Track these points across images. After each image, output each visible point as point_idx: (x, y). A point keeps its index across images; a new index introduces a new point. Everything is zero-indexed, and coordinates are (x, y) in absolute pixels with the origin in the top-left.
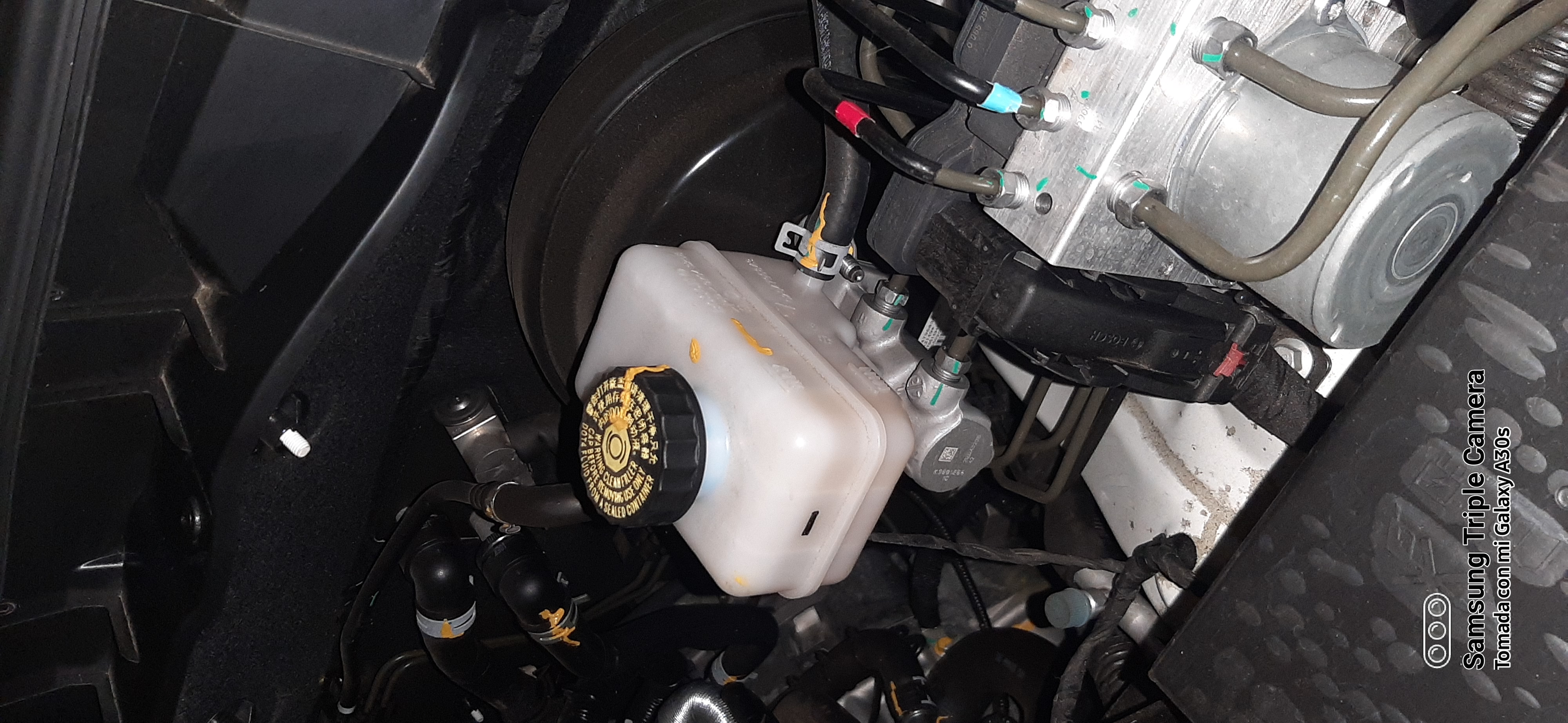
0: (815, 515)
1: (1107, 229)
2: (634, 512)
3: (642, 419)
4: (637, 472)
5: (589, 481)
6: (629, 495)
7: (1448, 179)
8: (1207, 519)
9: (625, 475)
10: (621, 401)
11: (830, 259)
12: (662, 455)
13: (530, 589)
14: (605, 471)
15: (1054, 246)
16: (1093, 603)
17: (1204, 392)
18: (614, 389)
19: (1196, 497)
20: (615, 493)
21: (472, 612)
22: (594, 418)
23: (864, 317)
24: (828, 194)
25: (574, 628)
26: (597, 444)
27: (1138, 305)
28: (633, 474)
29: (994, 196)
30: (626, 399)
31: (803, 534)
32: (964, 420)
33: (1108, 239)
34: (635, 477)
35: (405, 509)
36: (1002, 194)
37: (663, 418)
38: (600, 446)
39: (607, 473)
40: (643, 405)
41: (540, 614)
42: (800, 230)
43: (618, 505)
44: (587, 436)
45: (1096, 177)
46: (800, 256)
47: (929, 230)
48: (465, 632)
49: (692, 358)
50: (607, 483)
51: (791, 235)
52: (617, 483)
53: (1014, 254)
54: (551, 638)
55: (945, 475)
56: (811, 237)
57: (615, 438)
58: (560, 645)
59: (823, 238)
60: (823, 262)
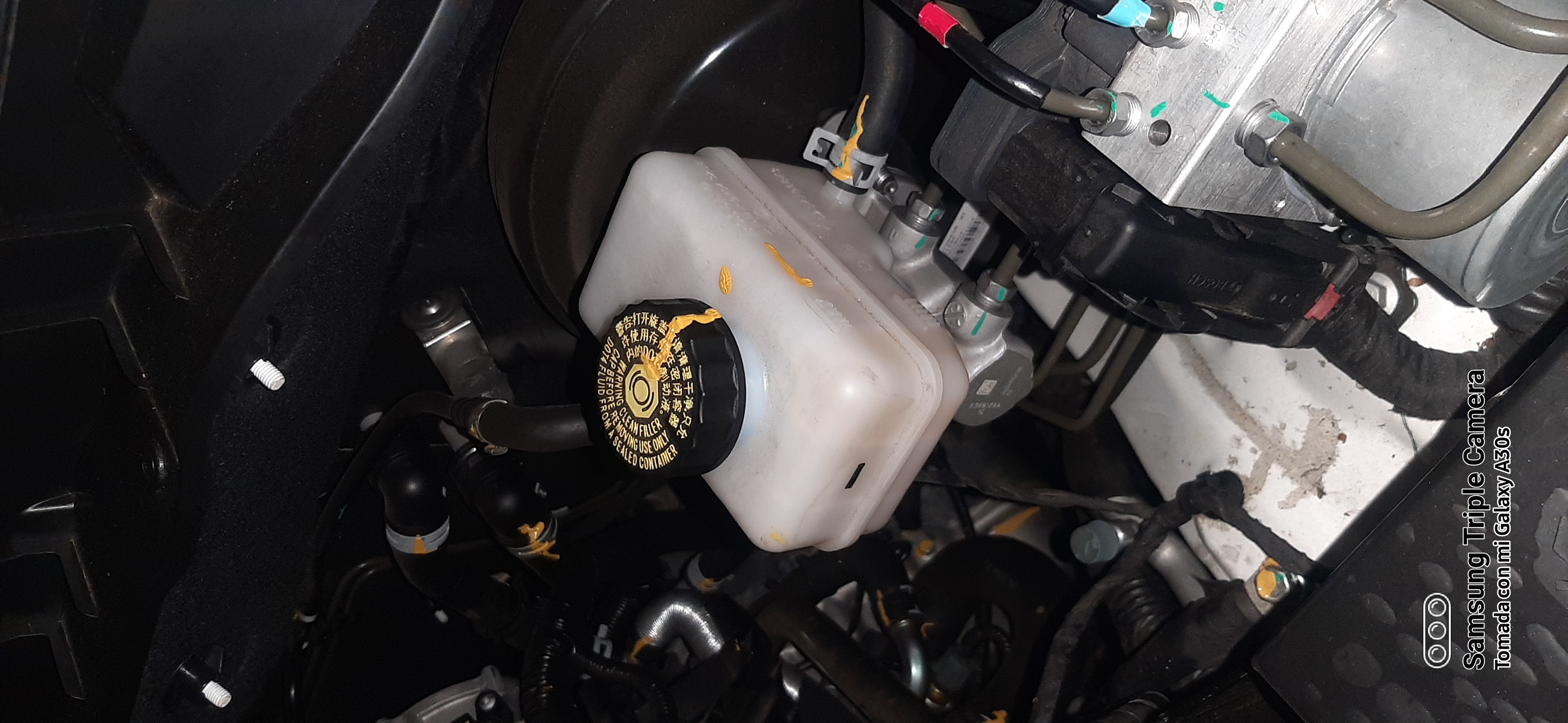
0: (861, 467)
1: (1229, 164)
2: (664, 466)
8: (1257, 457)
11: (866, 171)
14: (627, 417)
15: (1170, 183)
16: (1121, 535)
17: (1293, 336)
19: (1245, 433)
21: (447, 525)
23: (895, 232)
24: (867, 97)
25: (554, 542)
26: (617, 385)
27: (1241, 246)
29: (1104, 122)
31: (846, 488)
32: (1007, 352)
33: (1229, 175)
35: (378, 414)
36: (1113, 121)
41: (520, 529)
42: (832, 137)
45: (1229, 106)
46: (831, 166)
47: (1007, 153)
48: (439, 547)
49: (721, 287)
51: (822, 141)
52: (643, 431)
53: (1114, 187)
54: (530, 553)
55: (981, 408)
56: (846, 144)
57: (640, 383)
58: (538, 559)
59: (859, 148)
60: (861, 174)
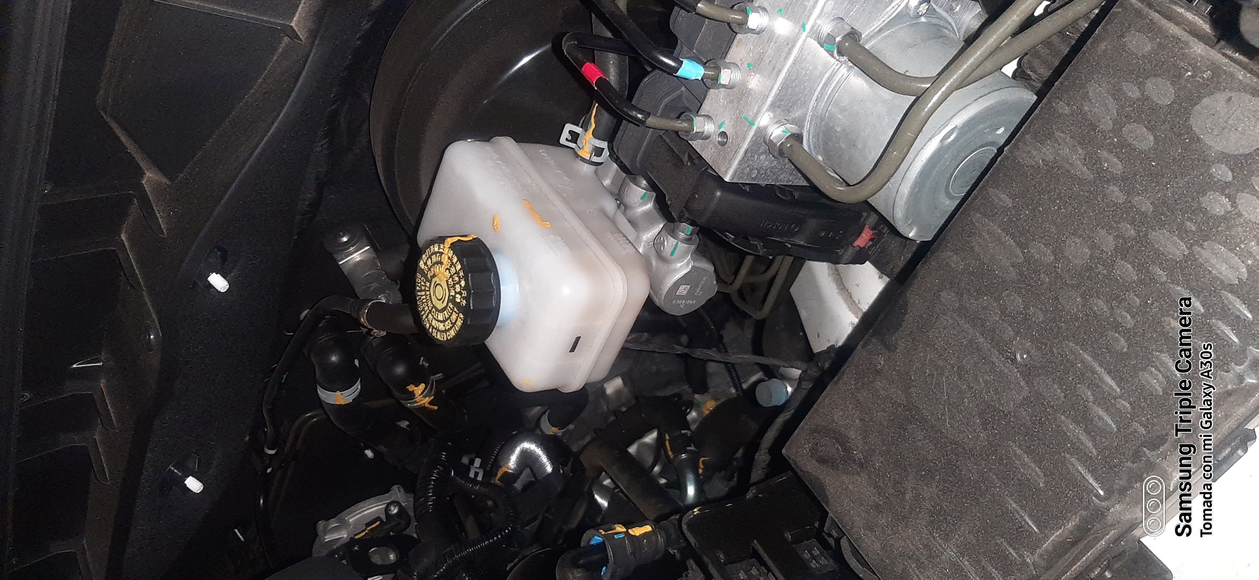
0: (578, 339)
1: (764, 156)
2: (451, 337)
3: (456, 275)
4: (452, 310)
5: (422, 313)
6: (448, 326)
7: (985, 133)
9: (445, 312)
10: (442, 261)
11: (599, 151)
12: (469, 300)
13: (400, 370)
14: (432, 308)
15: (728, 169)
16: (790, 389)
17: (846, 257)
18: (437, 252)
20: (439, 323)
21: (358, 385)
22: (425, 271)
23: (628, 190)
24: (597, 105)
25: (433, 397)
26: (427, 289)
27: (795, 203)
29: (691, 132)
30: (445, 259)
31: (570, 352)
32: (692, 267)
33: (767, 163)
34: (452, 313)
35: (307, 311)
36: (694, 132)
37: (470, 275)
38: (429, 291)
39: (434, 310)
40: (456, 265)
41: (408, 387)
42: (578, 130)
43: (441, 332)
44: (421, 283)
45: (755, 124)
46: (577, 148)
48: (353, 400)
49: (494, 228)
50: (434, 316)
51: (571, 132)
52: (441, 317)
53: (706, 169)
54: (415, 405)
55: (682, 304)
56: (585, 135)
57: (438, 286)
58: (423, 408)
59: (593, 136)
60: (594, 154)
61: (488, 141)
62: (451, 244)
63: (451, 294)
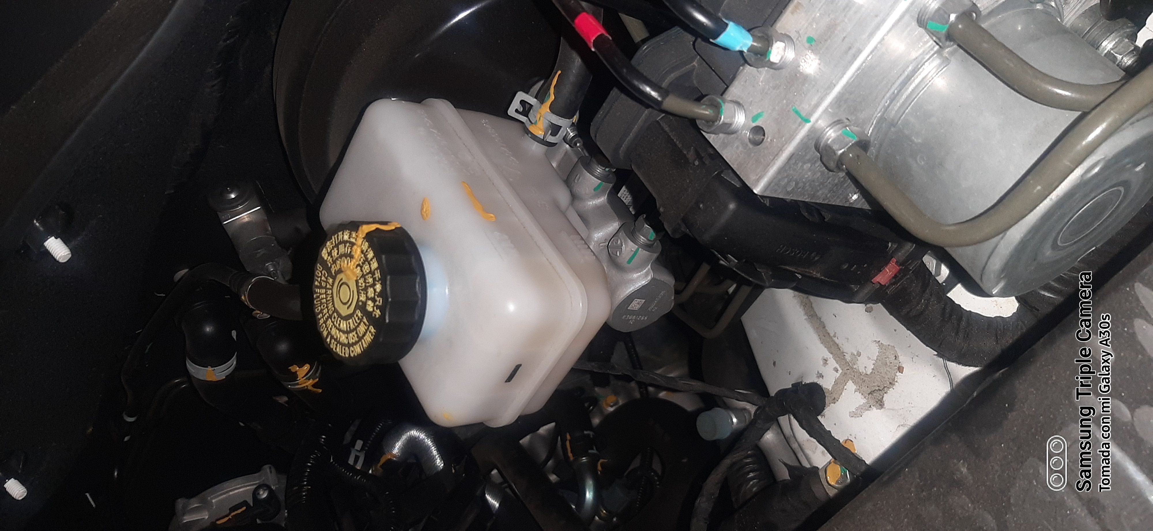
0: (518, 367)
1: (809, 165)
2: (356, 355)
3: (370, 275)
4: (361, 320)
5: (319, 317)
6: (353, 339)
7: (1126, 168)
8: (838, 375)
9: (351, 321)
10: (353, 253)
11: (555, 129)
12: (385, 310)
14: (333, 312)
15: (760, 177)
17: (861, 295)
18: (347, 242)
19: (831, 356)
20: (341, 333)
21: (233, 361)
22: (328, 263)
23: (579, 178)
24: (559, 72)
25: (318, 379)
26: (328, 286)
27: (822, 225)
28: (358, 322)
29: (713, 123)
31: (506, 382)
32: (653, 279)
33: (809, 173)
34: (359, 324)
35: (184, 272)
36: (720, 123)
37: (389, 277)
38: (332, 289)
39: (335, 314)
40: (372, 262)
41: (290, 368)
43: (343, 345)
44: (321, 277)
45: (810, 121)
46: (529, 122)
48: (227, 377)
49: (422, 214)
50: (335, 323)
51: (523, 102)
52: (344, 326)
53: (722, 172)
54: (298, 386)
55: (631, 320)
56: (540, 108)
57: (344, 287)
58: (305, 391)
59: (550, 111)
60: (550, 132)
61: (420, 103)
62: (367, 234)
63: (361, 298)
